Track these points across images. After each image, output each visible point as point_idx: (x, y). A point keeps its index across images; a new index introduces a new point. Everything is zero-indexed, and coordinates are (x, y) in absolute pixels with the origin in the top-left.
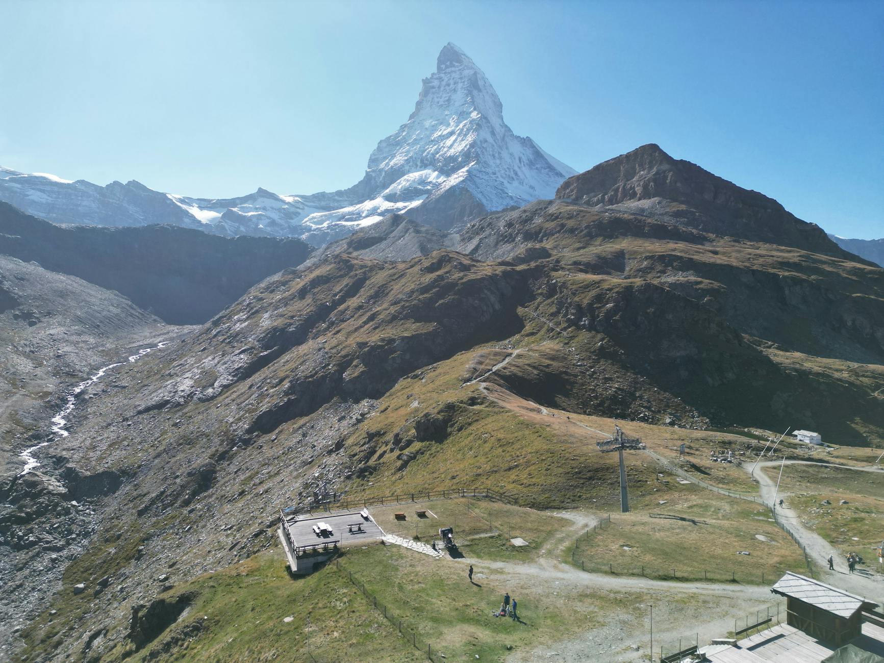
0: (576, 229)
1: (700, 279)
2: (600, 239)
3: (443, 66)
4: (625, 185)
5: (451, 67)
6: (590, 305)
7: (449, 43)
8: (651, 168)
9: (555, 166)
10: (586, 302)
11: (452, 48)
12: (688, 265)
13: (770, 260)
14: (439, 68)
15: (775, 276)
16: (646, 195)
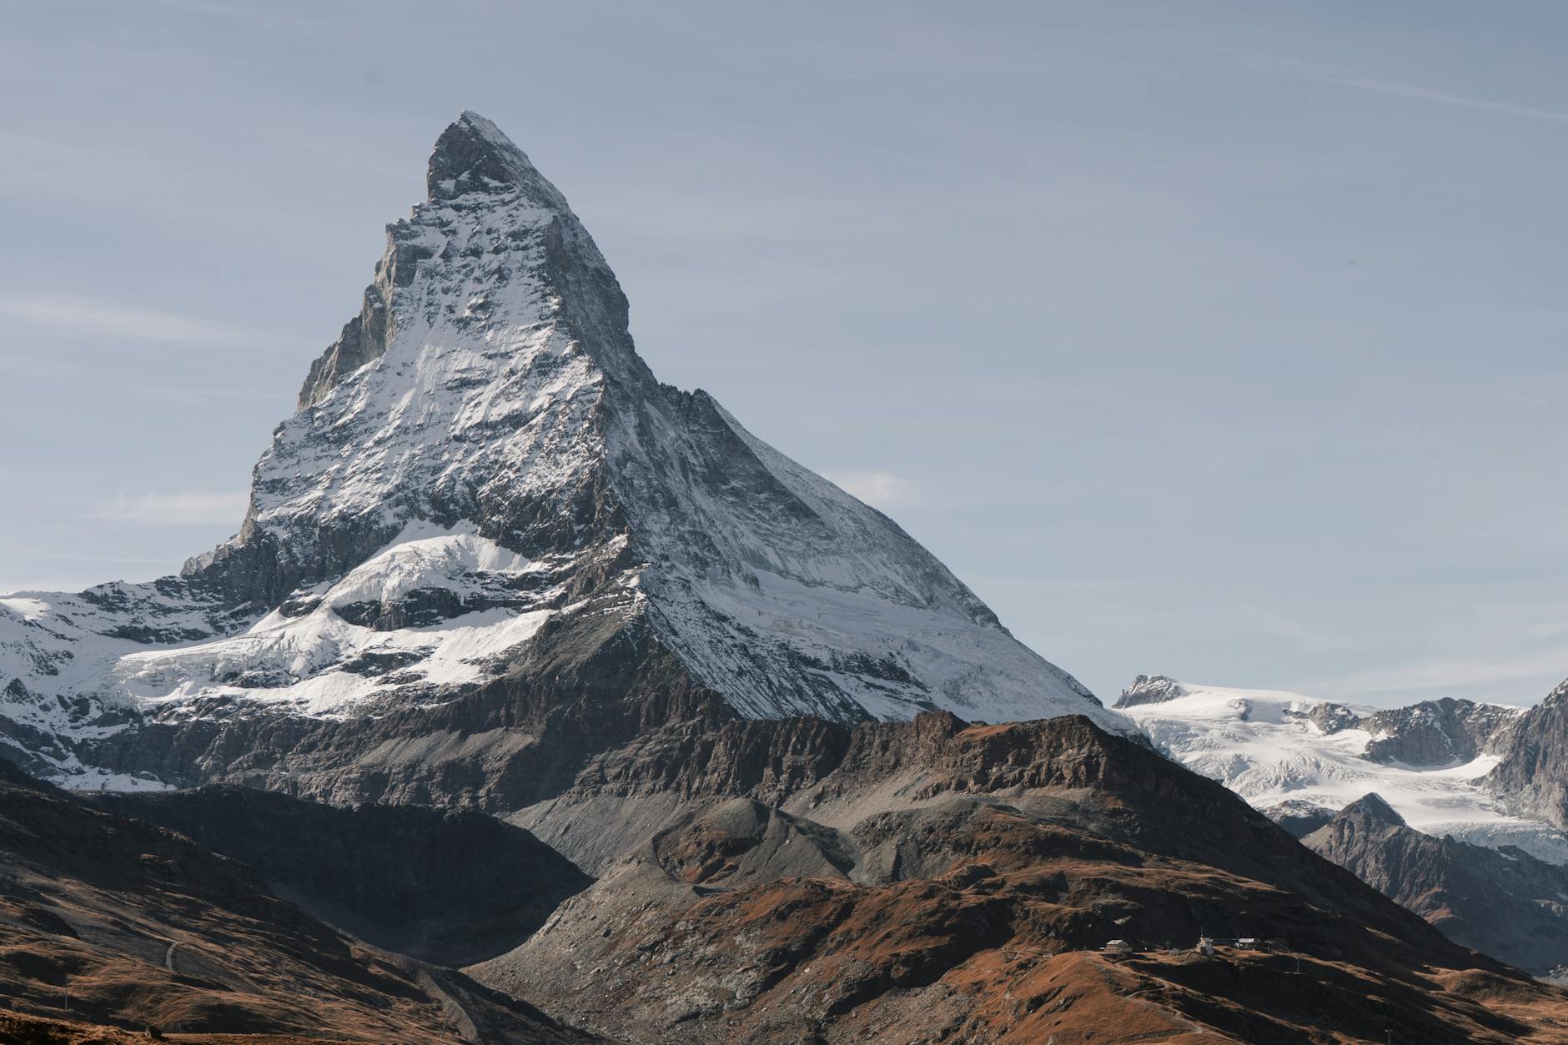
0: (1014, 845)
1: (1125, 901)
2: (1039, 857)
3: (448, 185)
4: (1049, 764)
5: (475, 189)
6: (1055, 924)
7: (464, 118)
8: (1081, 747)
9: (788, 483)
10: (1051, 923)
11: (475, 132)
12: (1117, 888)
13: (1183, 882)
14: (433, 187)
15: (1184, 897)
16: (1076, 782)
